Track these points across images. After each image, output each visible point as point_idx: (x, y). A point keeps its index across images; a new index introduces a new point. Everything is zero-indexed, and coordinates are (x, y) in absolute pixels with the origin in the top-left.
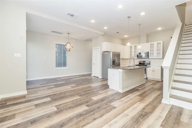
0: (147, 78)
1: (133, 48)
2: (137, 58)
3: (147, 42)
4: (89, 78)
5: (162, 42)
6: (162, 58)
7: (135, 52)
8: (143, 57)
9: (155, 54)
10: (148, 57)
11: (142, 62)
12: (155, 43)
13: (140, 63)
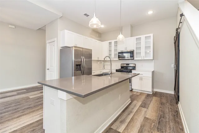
0: (132, 90)
1: (113, 44)
2: (117, 59)
3: (131, 36)
4: (31, 97)
5: (152, 35)
6: (152, 59)
7: (115, 50)
8: (126, 58)
9: (143, 54)
10: (133, 58)
11: (125, 65)
12: (143, 37)
13: (122, 67)
